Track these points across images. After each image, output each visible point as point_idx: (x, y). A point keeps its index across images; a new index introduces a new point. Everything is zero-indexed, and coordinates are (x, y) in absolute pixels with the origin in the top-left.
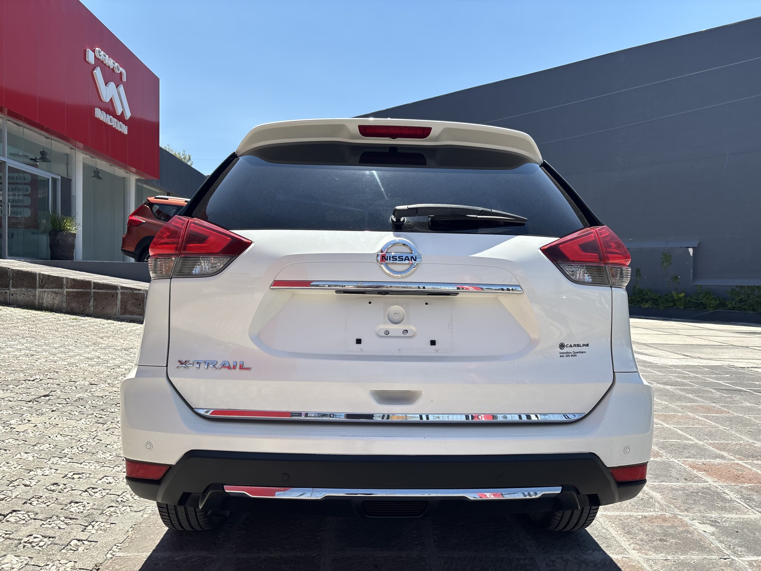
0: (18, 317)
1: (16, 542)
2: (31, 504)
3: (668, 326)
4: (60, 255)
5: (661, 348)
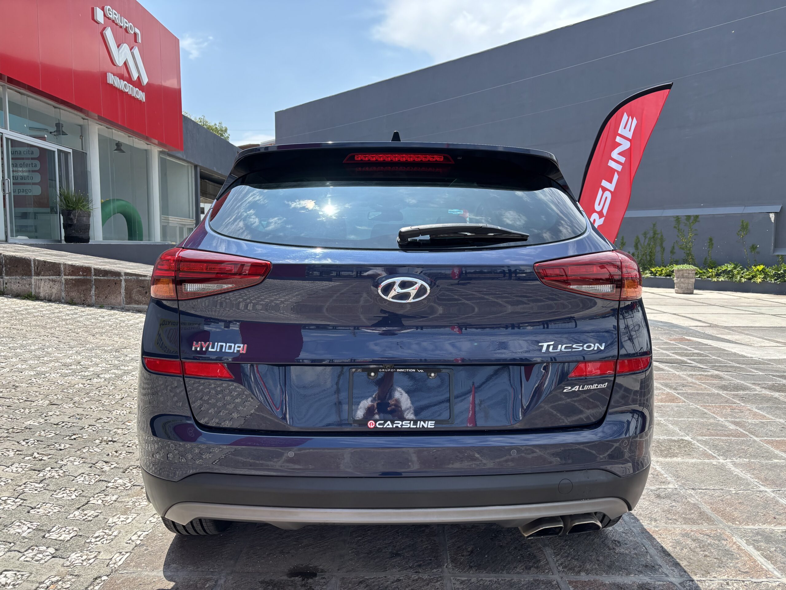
3: (747, 303)
4: (75, 235)
5: (747, 332)
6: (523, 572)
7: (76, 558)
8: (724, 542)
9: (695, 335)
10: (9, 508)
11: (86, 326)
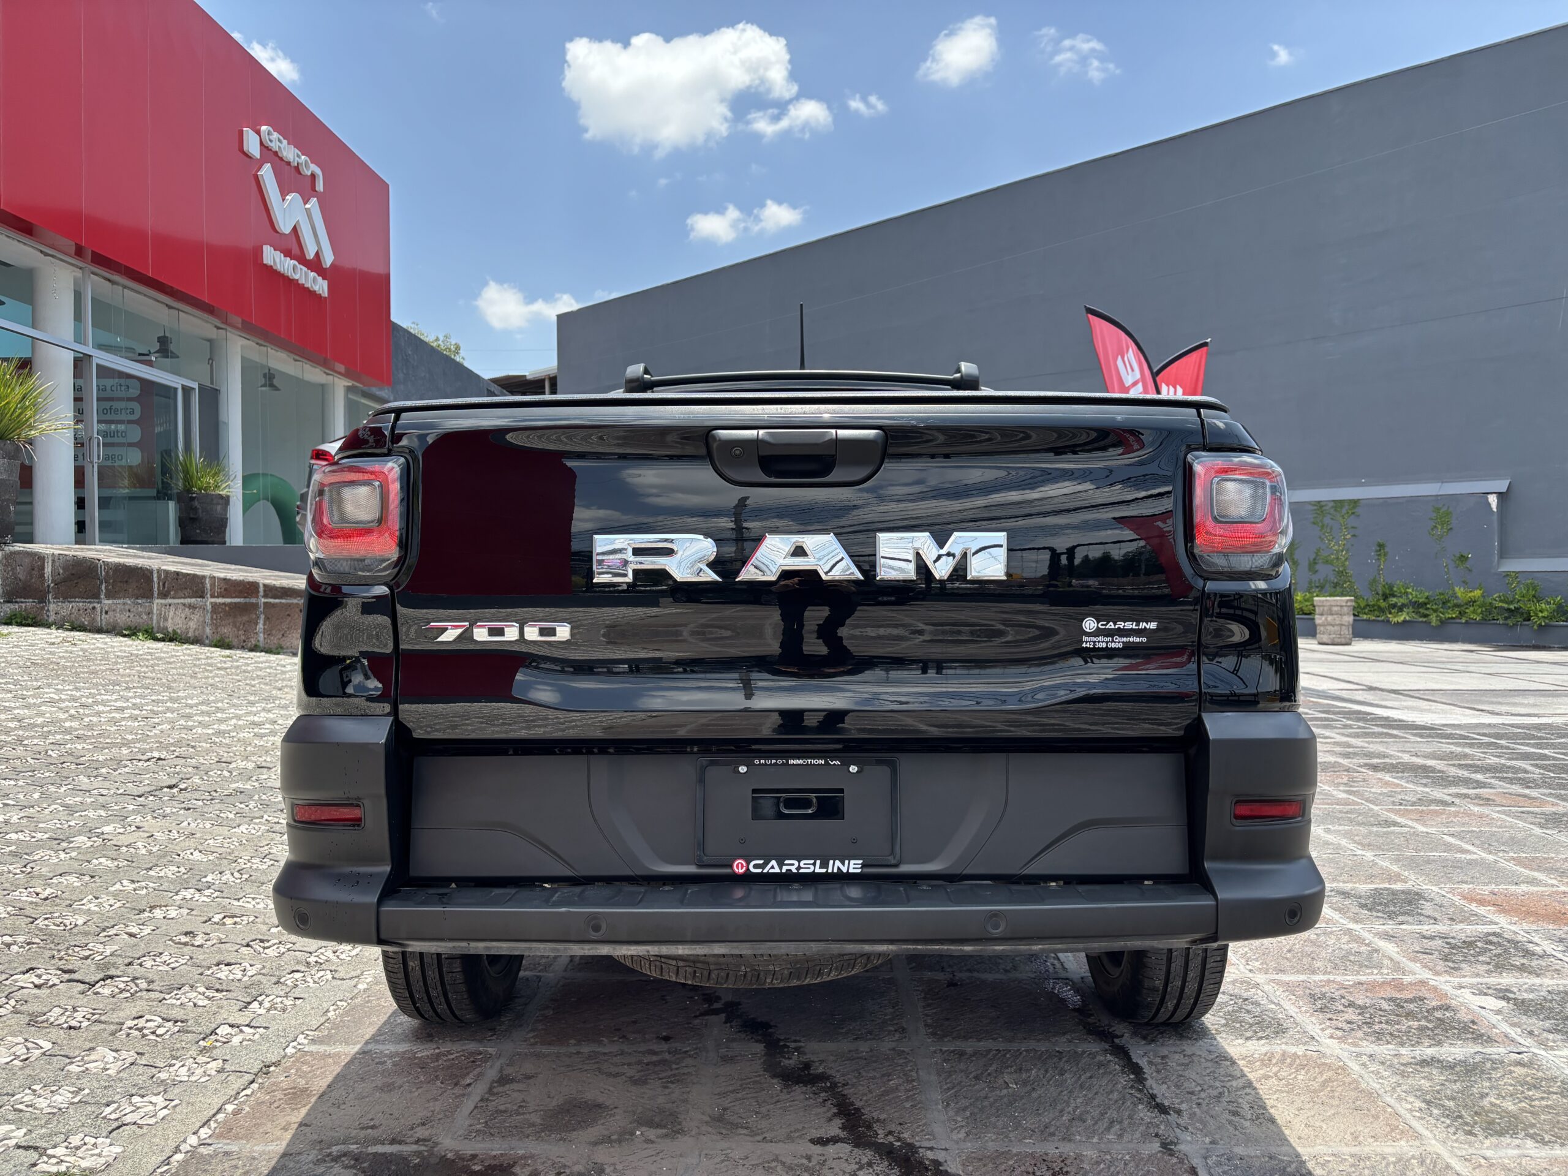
0: (119, 654)
1: (113, 1027)
2: (141, 965)
3: (1447, 658)
4: (199, 539)
5: (1427, 697)
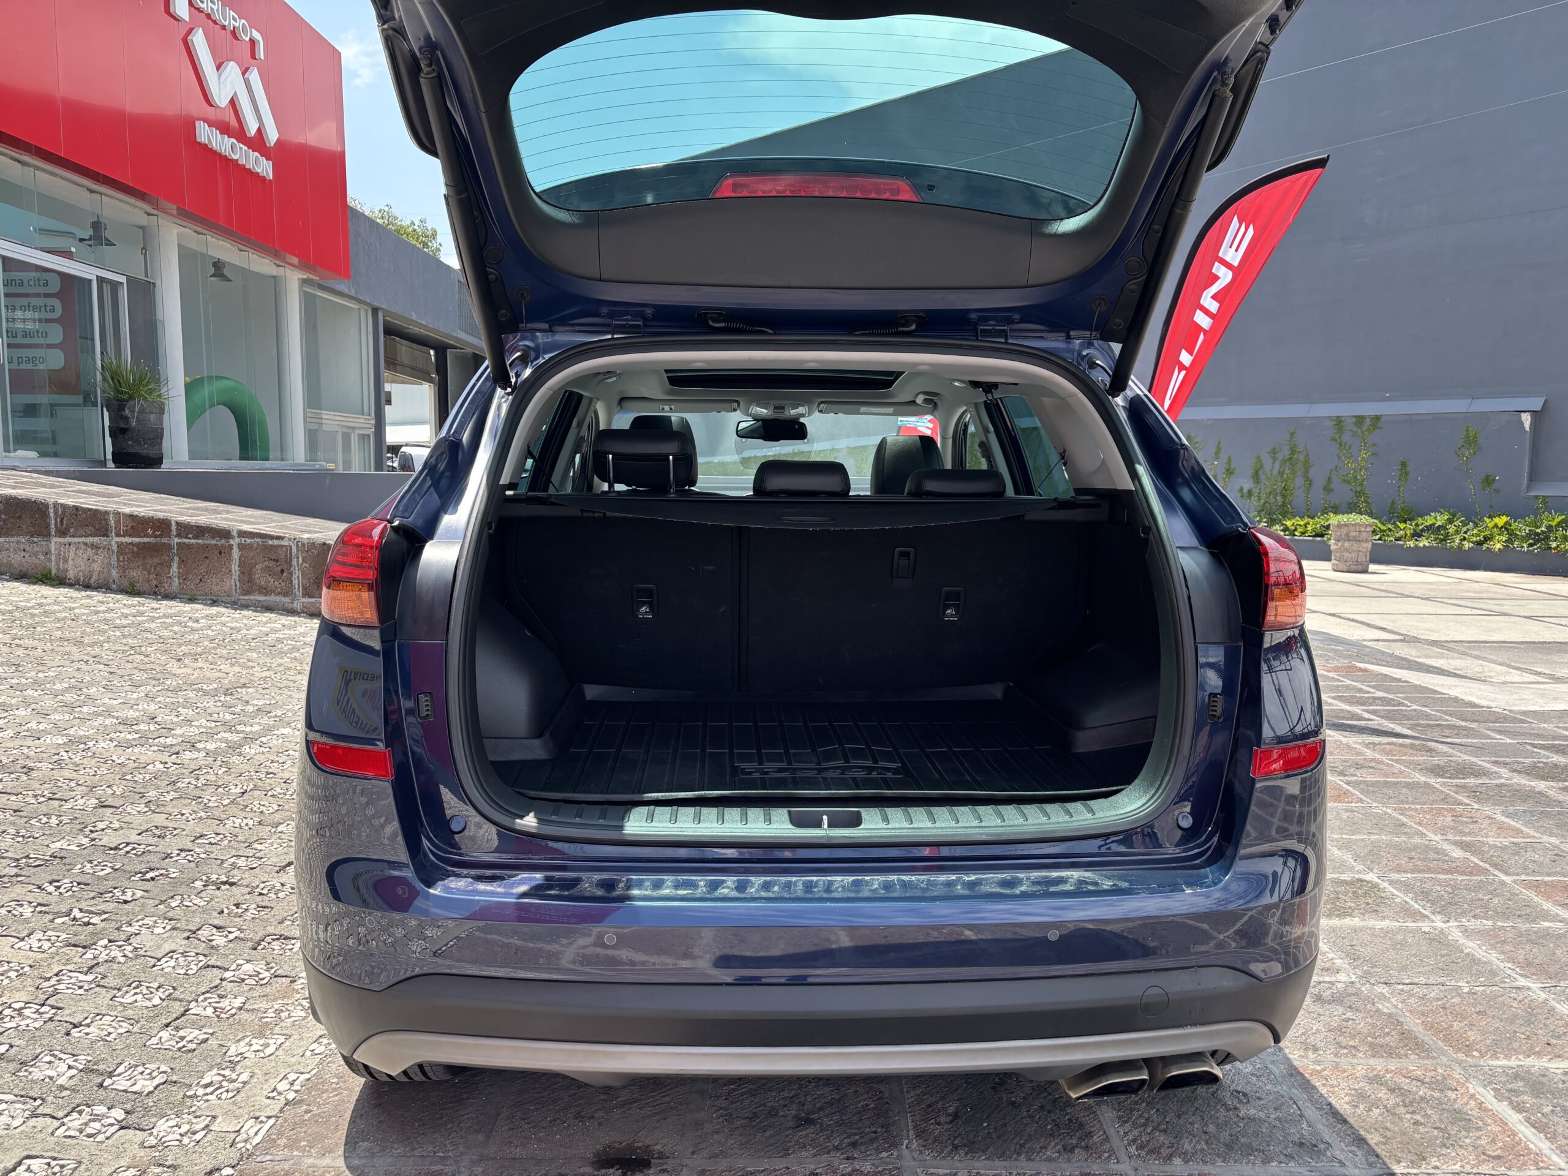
3: (1475, 592)
4: (133, 451)
5: (1475, 653)
6: (1059, 1158)
7: (169, 1130)
8: (1452, 1095)
9: (1376, 659)
10: (27, 1026)
11: (162, 641)
